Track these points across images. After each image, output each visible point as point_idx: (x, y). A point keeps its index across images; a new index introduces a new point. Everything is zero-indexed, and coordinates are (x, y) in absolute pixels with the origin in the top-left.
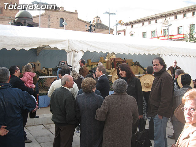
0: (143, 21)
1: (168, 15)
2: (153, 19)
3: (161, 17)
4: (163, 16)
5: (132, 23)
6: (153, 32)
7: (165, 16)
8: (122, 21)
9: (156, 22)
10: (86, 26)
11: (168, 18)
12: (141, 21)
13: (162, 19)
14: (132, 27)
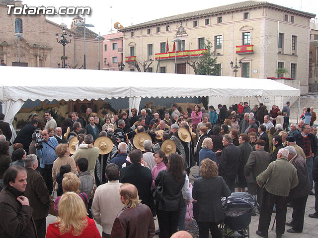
0: (147, 27)
1: (184, 20)
2: (162, 24)
3: (174, 22)
4: (178, 21)
5: (133, 30)
6: (163, 44)
7: (181, 21)
8: (119, 23)
9: (167, 30)
10: (57, 35)
11: (184, 25)
12: (146, 27)
13: (176, 25)
14: (132, 35)
